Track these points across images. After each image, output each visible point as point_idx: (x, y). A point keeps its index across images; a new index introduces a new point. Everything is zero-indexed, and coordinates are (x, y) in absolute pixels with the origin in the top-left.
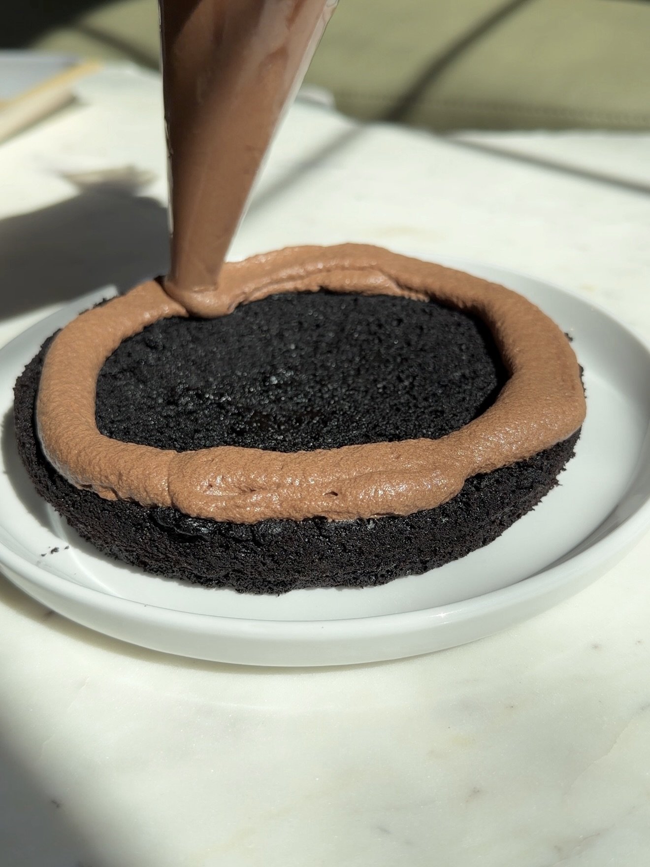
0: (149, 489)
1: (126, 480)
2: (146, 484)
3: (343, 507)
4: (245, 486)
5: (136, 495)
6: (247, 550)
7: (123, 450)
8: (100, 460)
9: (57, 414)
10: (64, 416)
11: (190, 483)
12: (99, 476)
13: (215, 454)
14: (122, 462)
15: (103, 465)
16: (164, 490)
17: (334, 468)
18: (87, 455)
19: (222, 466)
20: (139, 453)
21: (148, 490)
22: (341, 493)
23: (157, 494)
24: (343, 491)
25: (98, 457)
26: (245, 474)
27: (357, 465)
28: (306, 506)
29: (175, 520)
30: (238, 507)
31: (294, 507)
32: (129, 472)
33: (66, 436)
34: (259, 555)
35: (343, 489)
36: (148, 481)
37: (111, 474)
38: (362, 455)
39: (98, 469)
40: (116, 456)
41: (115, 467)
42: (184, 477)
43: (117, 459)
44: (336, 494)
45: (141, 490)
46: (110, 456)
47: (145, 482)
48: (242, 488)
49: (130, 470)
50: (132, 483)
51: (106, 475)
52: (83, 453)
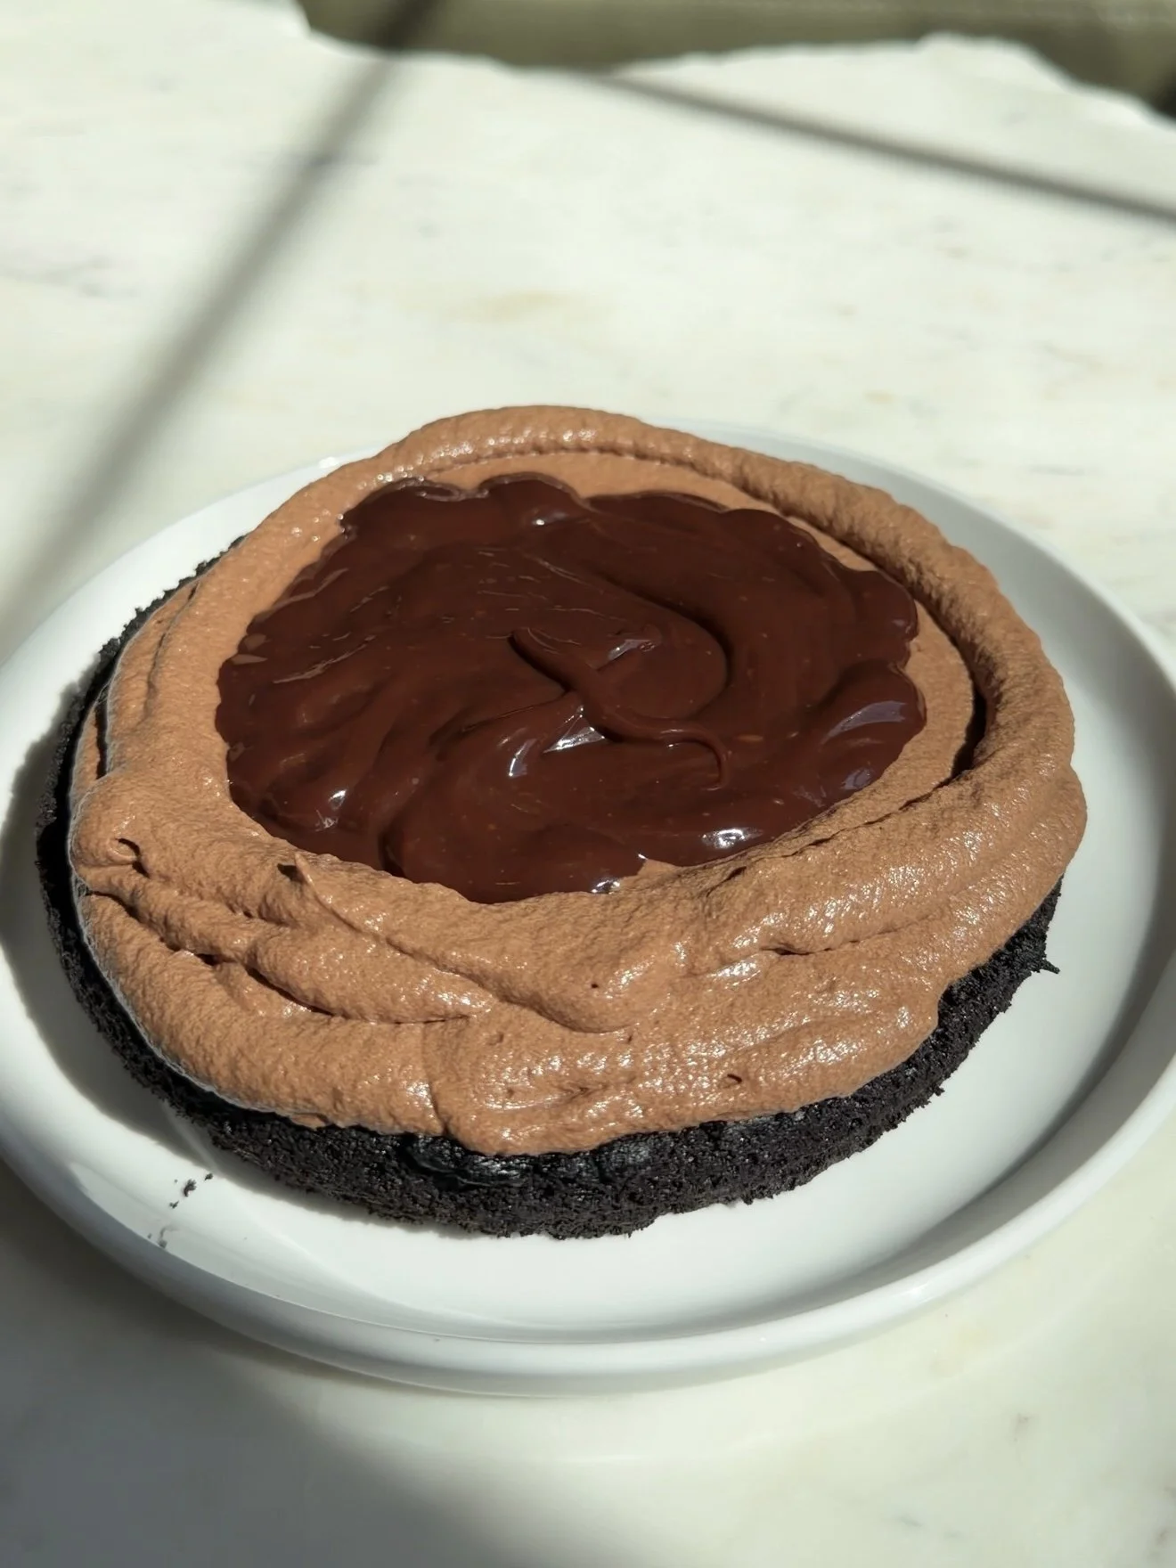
0: (398, 1112)
1: (352, 1102)
2: (392, 1104)
3: (753, 1105)
4: (569, 1083)
5: (373, 1123)
6: (587, 1190)
7: (327, 1041)
8: (286, 1073)
9: (150, 970)
10: (166, 974)
11: (475, 1092)
12: (291, 1101)
13: (499, 1022)
14: (334, 1068)
15: (297, 1080)
16: (426, 1109)
17: (724, 1027)
18: (254, 1065)
19: (523, 1049)
20: (361, 1042)
21: (396, 1114)
22: (748, 1078)
23: (413, 1119)
24: (752, 1075)
25: (280, 1067)
26: (568, 1062)
27: (764, 1017)
28: (690, 1112)
29: (455, 1160)
30: (571, 1130)
31: (668, 1115)
32: (354, 1087)
33: (188, 1026)
34: (607, 1197)
35: (749, 1070)
36: (394, 1098)
37: (317, 1094)
38: (768, 990)
39: (286, 1089)
40: (318, 1057)
41: (324, 1080)
42: (459, 1079)
43: (323, 1063)
44: (739, 1080)
45: (383, 1115)
46: (306, 1059)
47: (388, 1101)
48: (566, 1087)
49: (355, 1081)
50: (364, 1105)
51: (306, 1095)
52: (243, 1064)
